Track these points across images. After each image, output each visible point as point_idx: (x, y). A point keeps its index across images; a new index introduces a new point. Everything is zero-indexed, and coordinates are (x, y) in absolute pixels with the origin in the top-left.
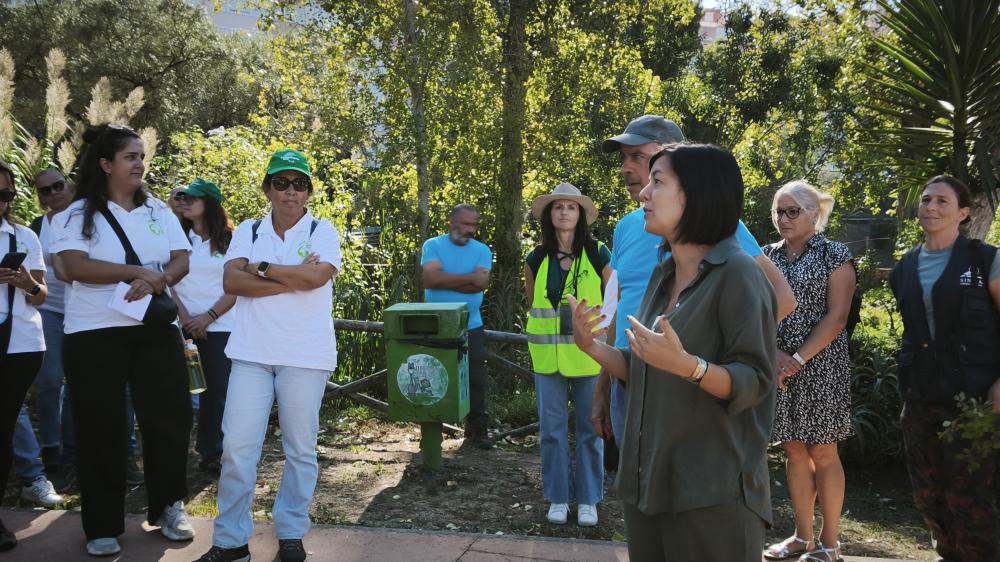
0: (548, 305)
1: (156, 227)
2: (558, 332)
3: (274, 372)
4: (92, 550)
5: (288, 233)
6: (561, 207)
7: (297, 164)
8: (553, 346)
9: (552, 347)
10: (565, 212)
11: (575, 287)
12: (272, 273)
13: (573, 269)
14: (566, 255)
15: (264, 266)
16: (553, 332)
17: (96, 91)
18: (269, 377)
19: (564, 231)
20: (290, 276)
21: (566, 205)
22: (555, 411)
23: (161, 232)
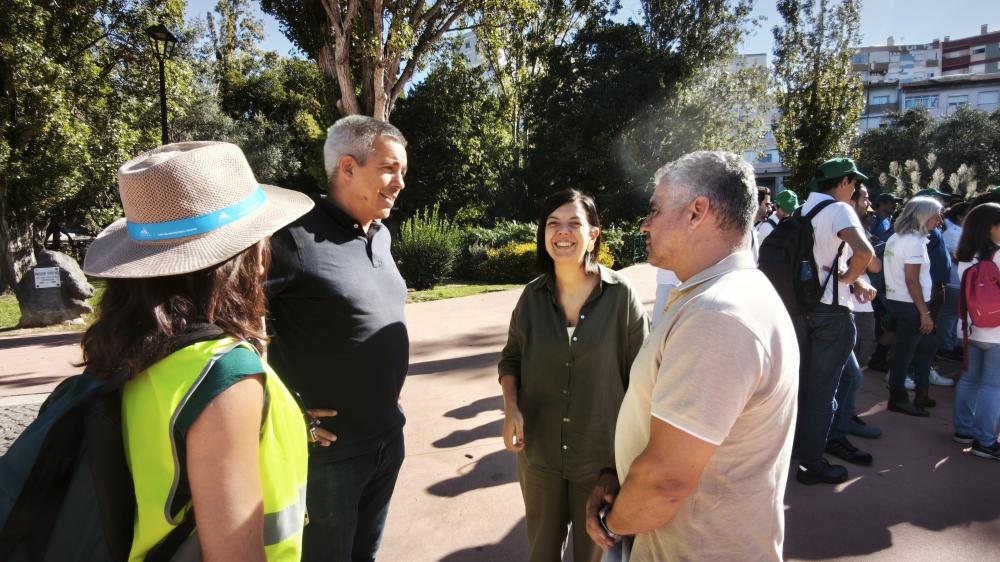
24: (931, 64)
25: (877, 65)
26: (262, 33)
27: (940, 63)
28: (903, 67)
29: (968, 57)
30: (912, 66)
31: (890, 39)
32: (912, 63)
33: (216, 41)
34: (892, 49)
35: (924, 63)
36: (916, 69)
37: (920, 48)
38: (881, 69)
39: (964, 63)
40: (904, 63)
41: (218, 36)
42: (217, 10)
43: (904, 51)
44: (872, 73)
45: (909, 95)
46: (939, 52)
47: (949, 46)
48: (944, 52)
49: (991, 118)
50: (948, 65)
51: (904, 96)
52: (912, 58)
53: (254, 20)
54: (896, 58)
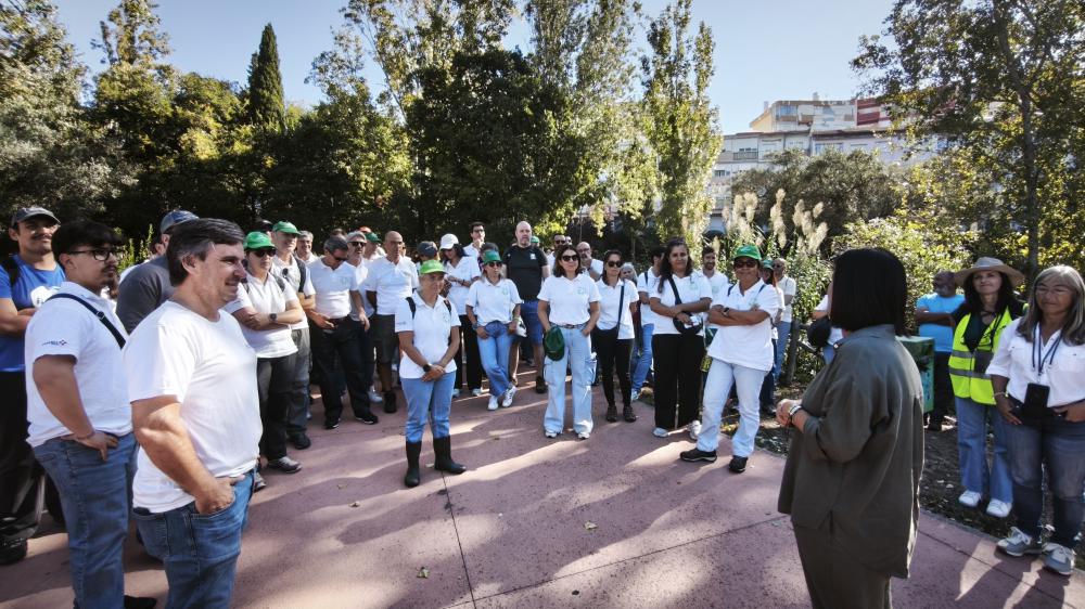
0: (965, 349)
1: (694, 286)
2: (973, 368)
3: (732, 366)
4: (655, 433)
5: (746, 292)
6: (981, 277)
7: (749, 252)
8: (967, 379)
9: (965, 379)
10: (983, 280)
11: (992, 338)
12: (732, 314)
13: (992, 326)
14: (989, 313)
15: (727, 309)
16: (968, 368)
17: (797, 207)
18: (729, 369)
19: (988, 294)
20: (739, 317)
21: (984, 275)
22: (968, 423)
23: (696, 288)
24: (848, 118)
25: (803, 116)
26: (167, 47)
27: (856, 118)
28: (825, 120)
29: (878, 113)
30: (832, 120)
31: (815, 94)
32: (832, 116)
33: (111, 53)
34: (816, 103)
35: (842, 117)
36: (836, 122)
37: (839, 103)
38: (808, 122)
39: (875, 119)
40: (827, 116)
41: (114, 48)
42: (111, 19)
43: (826, 105)
44: (799, 124)
45: (818, 142)
46: (855, 107)
47: (862, 104)
48: (859, 108)
49: (849, 159)
50: (862, 120)
51: (814, 143)
52: (833, 113)
53: (157, 33)
54: (819, 111)
